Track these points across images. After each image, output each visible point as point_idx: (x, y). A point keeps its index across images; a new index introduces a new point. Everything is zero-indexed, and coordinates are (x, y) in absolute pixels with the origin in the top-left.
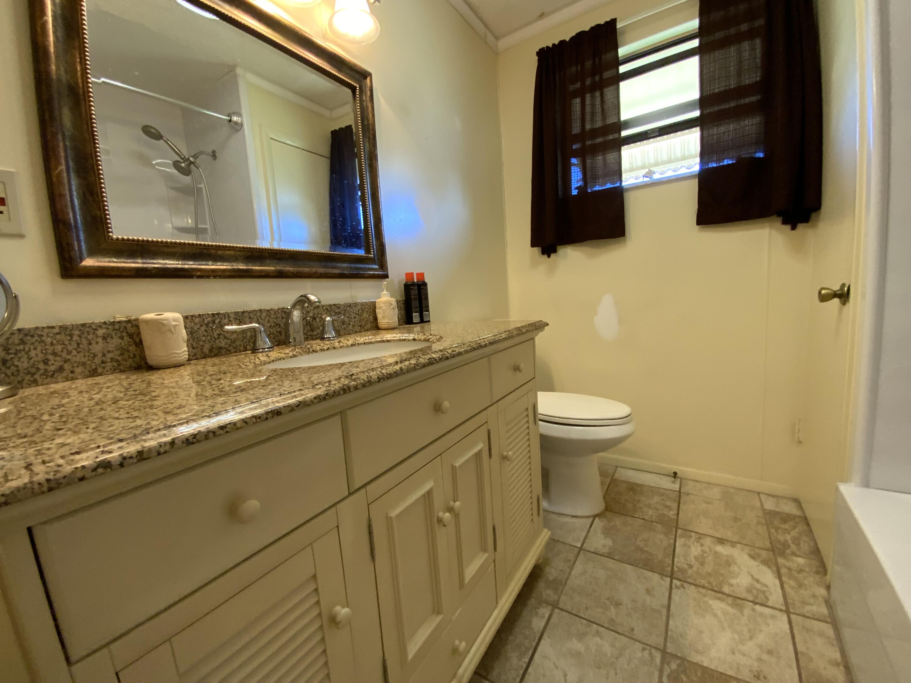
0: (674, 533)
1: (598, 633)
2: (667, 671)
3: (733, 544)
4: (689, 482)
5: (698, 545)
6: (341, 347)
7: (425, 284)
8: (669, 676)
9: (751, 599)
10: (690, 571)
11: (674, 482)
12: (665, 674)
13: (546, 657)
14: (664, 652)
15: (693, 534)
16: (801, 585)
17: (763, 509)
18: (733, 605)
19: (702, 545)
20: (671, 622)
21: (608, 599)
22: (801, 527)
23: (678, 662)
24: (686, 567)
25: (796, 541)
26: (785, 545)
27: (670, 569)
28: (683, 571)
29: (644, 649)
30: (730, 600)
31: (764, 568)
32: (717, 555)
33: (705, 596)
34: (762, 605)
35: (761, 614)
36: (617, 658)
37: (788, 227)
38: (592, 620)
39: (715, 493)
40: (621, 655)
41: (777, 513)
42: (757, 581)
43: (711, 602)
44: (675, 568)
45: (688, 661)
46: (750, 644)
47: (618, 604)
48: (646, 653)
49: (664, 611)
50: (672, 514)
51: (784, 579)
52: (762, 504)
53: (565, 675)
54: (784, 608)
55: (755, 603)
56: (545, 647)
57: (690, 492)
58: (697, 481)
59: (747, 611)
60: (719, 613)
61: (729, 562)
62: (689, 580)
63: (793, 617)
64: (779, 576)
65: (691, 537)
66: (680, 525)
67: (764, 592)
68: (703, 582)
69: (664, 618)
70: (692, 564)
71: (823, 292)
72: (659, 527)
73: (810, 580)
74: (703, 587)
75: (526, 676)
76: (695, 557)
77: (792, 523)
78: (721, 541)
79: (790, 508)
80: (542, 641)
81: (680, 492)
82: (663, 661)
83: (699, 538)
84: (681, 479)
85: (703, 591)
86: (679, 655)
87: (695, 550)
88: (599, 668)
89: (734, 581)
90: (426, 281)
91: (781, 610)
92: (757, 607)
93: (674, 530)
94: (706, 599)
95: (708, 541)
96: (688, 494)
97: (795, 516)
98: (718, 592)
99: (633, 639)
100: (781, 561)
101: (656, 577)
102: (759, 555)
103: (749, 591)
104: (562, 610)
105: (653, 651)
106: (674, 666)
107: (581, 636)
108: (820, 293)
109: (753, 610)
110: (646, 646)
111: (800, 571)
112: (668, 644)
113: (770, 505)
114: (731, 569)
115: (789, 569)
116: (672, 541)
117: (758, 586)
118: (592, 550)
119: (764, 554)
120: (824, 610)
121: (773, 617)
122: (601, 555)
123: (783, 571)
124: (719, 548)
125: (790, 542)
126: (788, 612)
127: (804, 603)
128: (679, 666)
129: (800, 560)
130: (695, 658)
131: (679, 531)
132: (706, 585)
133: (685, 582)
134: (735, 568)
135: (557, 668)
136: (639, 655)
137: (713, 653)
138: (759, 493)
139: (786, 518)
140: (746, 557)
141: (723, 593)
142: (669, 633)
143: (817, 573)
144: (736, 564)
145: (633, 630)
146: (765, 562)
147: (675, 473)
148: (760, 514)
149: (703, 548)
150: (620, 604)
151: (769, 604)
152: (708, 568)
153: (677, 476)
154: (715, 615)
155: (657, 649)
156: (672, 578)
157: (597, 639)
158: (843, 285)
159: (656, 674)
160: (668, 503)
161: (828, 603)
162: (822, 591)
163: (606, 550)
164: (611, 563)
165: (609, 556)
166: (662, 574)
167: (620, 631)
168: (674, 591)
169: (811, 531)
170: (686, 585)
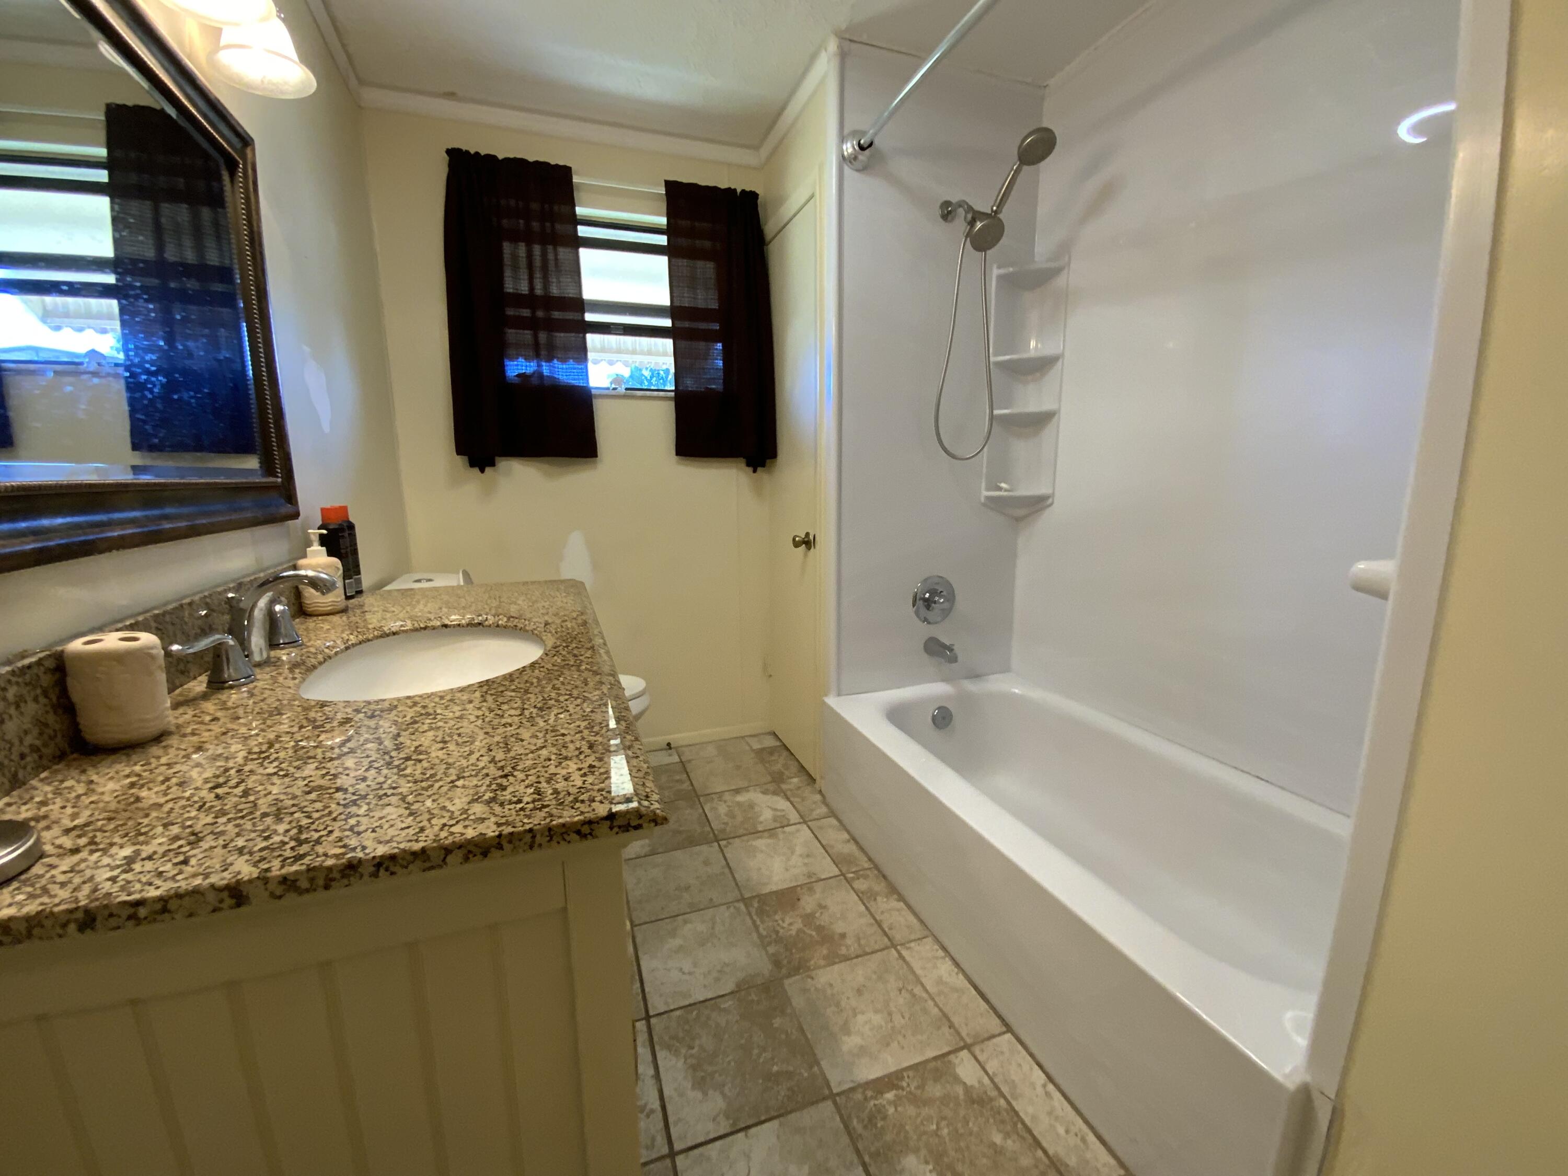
0: (697, 803)
1: (685, 922)
2: (753, 911)
3: (747, 789)
4: (684, 749)
5: (722, 803)
6: (336, 653)
7: (351, 527)
8: (757, 914)
9: (778, 825)
10: (728, 829)
11: (670, 755)
12: (753, 913)
13: (653, 971)
14: (743, 899)
15: (713, 796)
16: (803, 799)
17: (753, 750)
18: (770, 837)
19: (725, 802)
20: (736, 876)
21: (676, 889)
22: (785, 753)
23: (756, 900)
24: (723, 826)
25: (786, 766)
26: (781, 774)
27: (711, 835)
28: (723, 831)
29: (728, 908)
30: (766, 834)
31: (776, 798)
32: (739, 804)
33: (748, 841)
34: (788, 825)
35: (789, 833)
36: (713, 928)
37: (750, 469)
38: (674, 914)
39: (711, 751)
40: (714, 923)
41: (763, 749)
42: (776, 810)
43: (754, 843)
44: (716, 832)
45: (762, 895)
46: (794, 857)
47: (687, 888)
48: (732, 909)
49: (727, 871)
50: (686, 786)
51: (792, 799)
52: (751, 747)
53: (681, 969)
54: (801, 821)
55: (783, 827)
56: (646, 964)
57: (690, 758)
58: (690, 745)
59: (781, 836)
60: (764, 848)
61: (751, 806)
62: (732, 835)
63: (809, 823)
64: (788, 799)
65: (713, 799)
66: (699, 793)
67: (784, 816)
68: (741, 831)
69: (730, 876)
70: (726, 821)
71: (797, 539)
72: (682, 803)
73: (807, 791)
74: (744, 835)
75: (647, 996)
76: (726, 815)
77: (776, 754)
78: (737, 791)
79: (770, 742)
80: (642, 963)
81: (681, 762)
82: (746, 906)
83: (720, 797)
84: (676, 748)
85: (745, 838)
86: (754, 894)
87: (722, 809)
88: (703, 945)
89: (761, 819)
90: (351, 519)
91: (799, 823)
92: (787, 829)
93: (696, 800)
94: (750, 843)
95: (727, 796)
96: (690, 761)
97: (776, 747)
98: (756, 833)
99: (715, 906)
100: (784, 787)
101: (704, 848)
102: (767, 790)
103: (775, 820)
104: (640, 925)
105: (737, 904)
106: (756, 905)
107: (673, 934)
108: (794, 539)
109: (784, 832)
110: (728, 904)
111: (799, 788)
112: (743, 892)
113: (756, 746)
114: (756, 810)
115: (791, 790)
116: (701, 811)
117: (779, 813)
118: (634, 856)
119: (771, 787)
120: (824, 810)
121: (798, 831)
122: (645, 856)
123: (789, 793)
124: (740, 798)
125: (783, 770)
126: (805, 822)
127: (812, 810)
128: (759, 902)
129: (795, 780)
130: (766, 890)
131: (702, 799)
132: (745, 832)
133: (730, 838)
134: (757, 809)
135: (669, 970)
136: (727, 914)
137: (775, 879)
138: (743, 737)
139: (771, 751)
140: (760, 795)
141: (760, 832)
142: (739, 884)
143: (808, 785)
144: (755, 804)
145: (711, 900)
146: (775, 793)
147: (669, 744)
148: (753, 755)
149: (727, 804)
150: (689, 887)
151: (792, 822)
152: (740, 818)
153: (672, 746)
154: (762, 851)
155: (738, 901)
156: (717, 841)
157: (689, 926)
158: (807, 534)
159: (748, 918)
160: (678, 777)
161: (825, 802)
162: (818, 797)
163: (647, 849)
164: (658, 859)
165: (653, 853)
166: (709, 843)
167: (702, 907)
168: (725, 850)
169: (792, 754)
170: (730, 841)
